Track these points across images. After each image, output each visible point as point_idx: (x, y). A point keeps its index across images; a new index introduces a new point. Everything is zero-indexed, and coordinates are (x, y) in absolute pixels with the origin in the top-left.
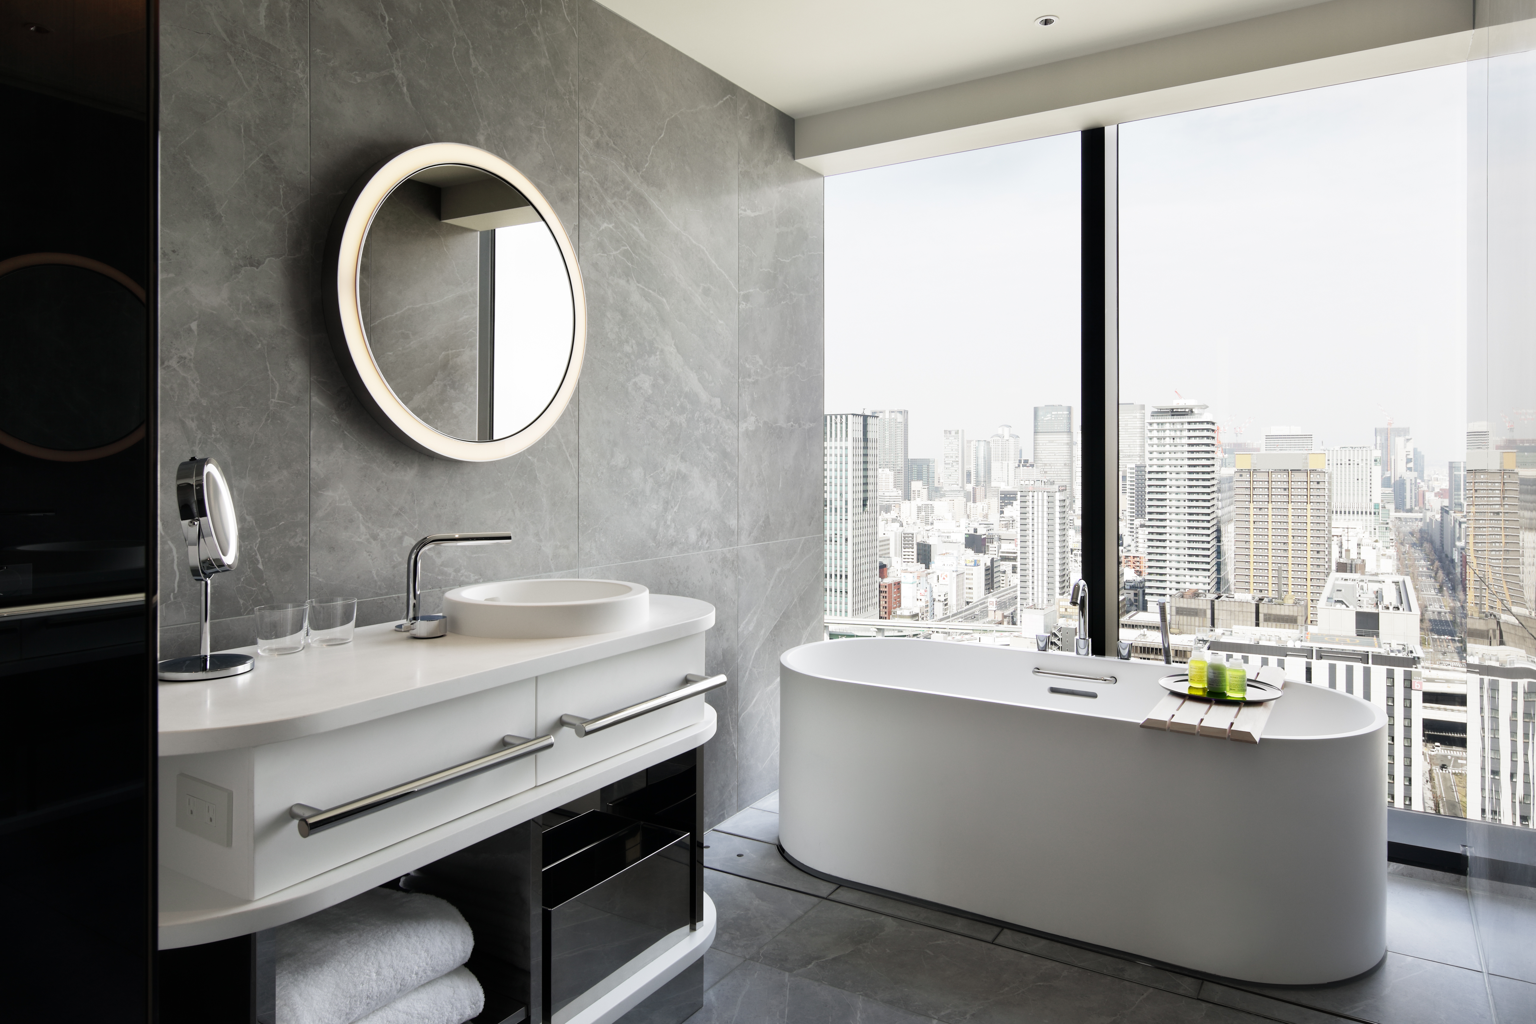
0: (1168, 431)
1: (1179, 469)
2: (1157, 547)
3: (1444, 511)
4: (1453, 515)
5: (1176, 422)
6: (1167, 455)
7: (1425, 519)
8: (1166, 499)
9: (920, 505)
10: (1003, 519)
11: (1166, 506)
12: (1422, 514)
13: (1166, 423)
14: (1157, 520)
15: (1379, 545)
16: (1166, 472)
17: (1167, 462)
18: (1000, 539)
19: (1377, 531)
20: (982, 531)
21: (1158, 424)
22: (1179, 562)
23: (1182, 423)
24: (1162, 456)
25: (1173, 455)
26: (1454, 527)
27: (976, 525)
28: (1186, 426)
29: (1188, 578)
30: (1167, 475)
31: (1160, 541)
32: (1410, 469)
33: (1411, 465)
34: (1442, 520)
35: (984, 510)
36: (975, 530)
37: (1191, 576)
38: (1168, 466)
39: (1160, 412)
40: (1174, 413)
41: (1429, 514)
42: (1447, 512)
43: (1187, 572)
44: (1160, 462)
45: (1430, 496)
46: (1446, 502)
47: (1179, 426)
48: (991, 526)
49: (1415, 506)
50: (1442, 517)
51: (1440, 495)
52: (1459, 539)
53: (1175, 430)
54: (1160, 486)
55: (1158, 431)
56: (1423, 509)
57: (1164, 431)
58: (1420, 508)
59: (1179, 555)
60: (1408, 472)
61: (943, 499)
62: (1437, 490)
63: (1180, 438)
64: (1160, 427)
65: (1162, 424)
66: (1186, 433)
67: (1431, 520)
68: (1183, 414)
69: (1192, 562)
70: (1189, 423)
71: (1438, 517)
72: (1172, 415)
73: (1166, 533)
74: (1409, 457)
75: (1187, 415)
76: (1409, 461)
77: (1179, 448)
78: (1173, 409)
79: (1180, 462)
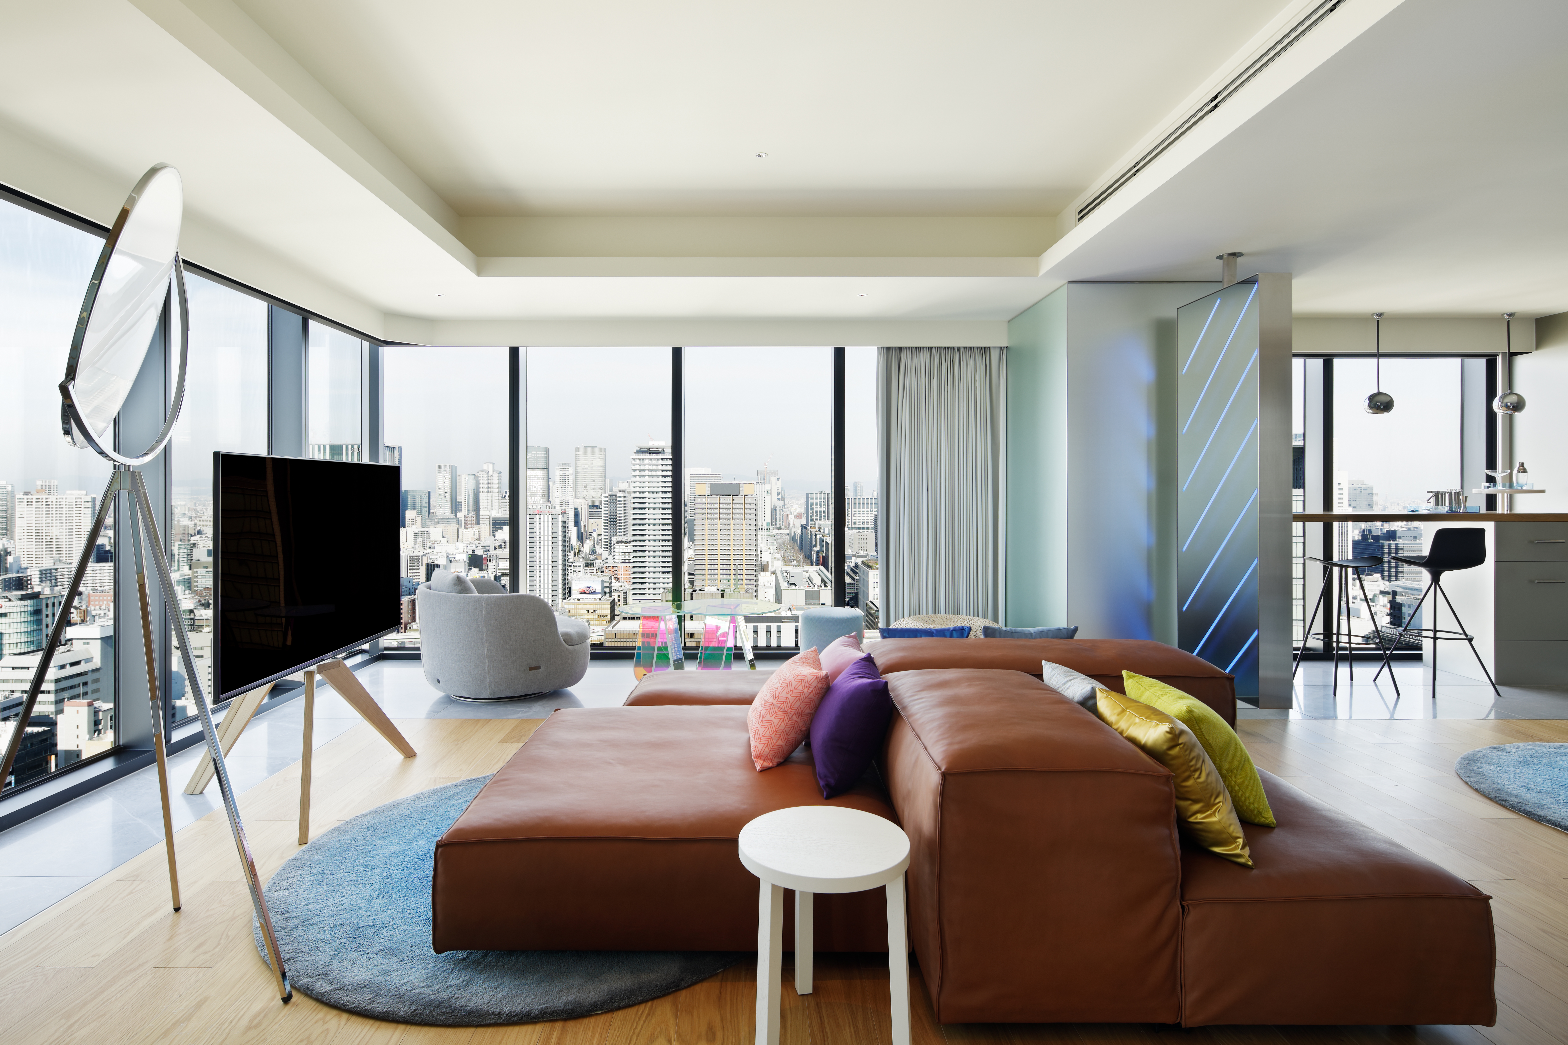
0: (647, 465)
1: (655, 495)
2: (640, 557)
3: (804, 527)
4: (810, 529)
5: (653, 459)
6: (647, 484)
7: (791, 534)
8: (646, 519)
9: (417, 532)
10: (497, 541)
11: (646, 524)
12: (789, 531)
13: (646, 459)
14: (639, 535)
15: (772, 551)
16: (646, 497)
17: (647, 489)
18: (497, 558)
19: (768, 541)
20: (479, 552)
21: (640, 459)
22: (655, 567)
23: (658, 459)
24: (643, 484)
25: (651, 484)
26: (812, 538)
27: (474, 547)
28: (661, 462)
29: (662, 580)
30: (646, 500)
31: (642, 551)
32: (779, 499)
33: (780, 497)
34: (802, 534)
35: (476, 534)
36: (474, 551)
37: (664, 578)
38: (647, 493)
39: (641, 451)
40: (651, 451)
41: (794, 530)
42: (806, 528)
43: (661, 575)
44: (642, 490)
45: (791, 519)
46: (804, 521)
47: (654, 462)
48: (487, 547)
49: (783, 525)
50: (802, 531)
51: (799, 516)
52: (815, 546)
53: (653, 465)
54: (642, 508)
55: (640, 465)
56: (788, 526)
57: (645, 465)
58: (785, 526)
59: (655, 562)
60: (778, 502)
61: (438, 526)
62: (795, 514)
63: (656, 471)
64: (642, 462)
65: (643, 459)
66: (661, 467)
67: (795, 534)
68: (658, 452)
69: (665, 567)
70: (663, 459)
71: (800, 532)
72: (650, 453)
73: (646, 546)
74: (779, 491)
75: (660, 453)
76: (779, 494)
77: (655, 479)
78: (650, 449)
79: (656, 490)
